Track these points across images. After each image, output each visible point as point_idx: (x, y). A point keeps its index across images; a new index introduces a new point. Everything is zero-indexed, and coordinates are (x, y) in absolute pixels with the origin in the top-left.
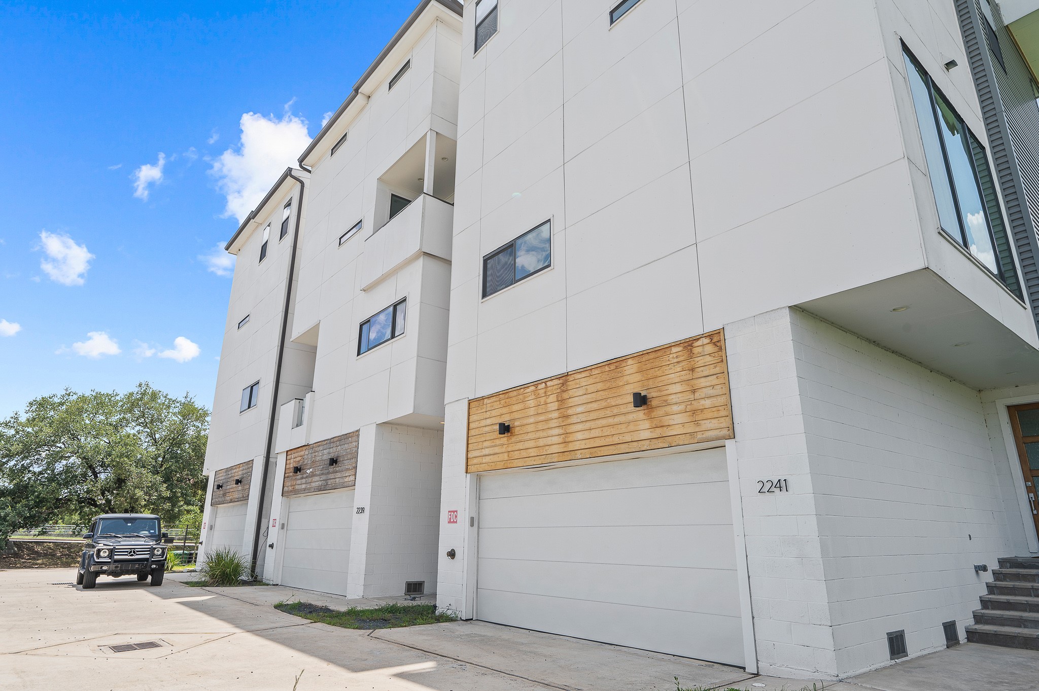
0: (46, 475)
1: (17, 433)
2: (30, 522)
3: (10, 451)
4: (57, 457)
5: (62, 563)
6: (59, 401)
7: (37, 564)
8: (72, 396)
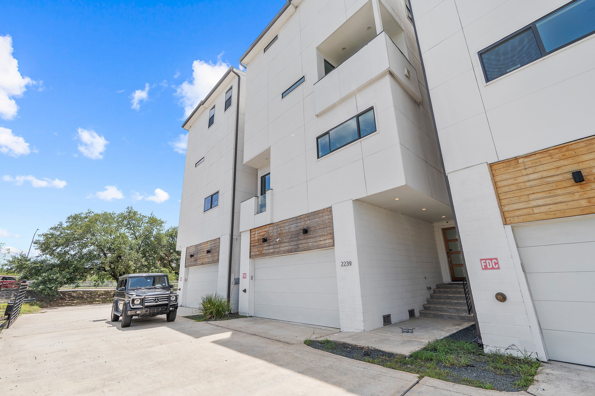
0: (78, 256)
1: (61, 233)
2: (71, 280)
3: (58, 243)
4: (85, 246)
5: (88, 302)
6: (84, 216)
7: (74, 303)
8: (91, 214)
